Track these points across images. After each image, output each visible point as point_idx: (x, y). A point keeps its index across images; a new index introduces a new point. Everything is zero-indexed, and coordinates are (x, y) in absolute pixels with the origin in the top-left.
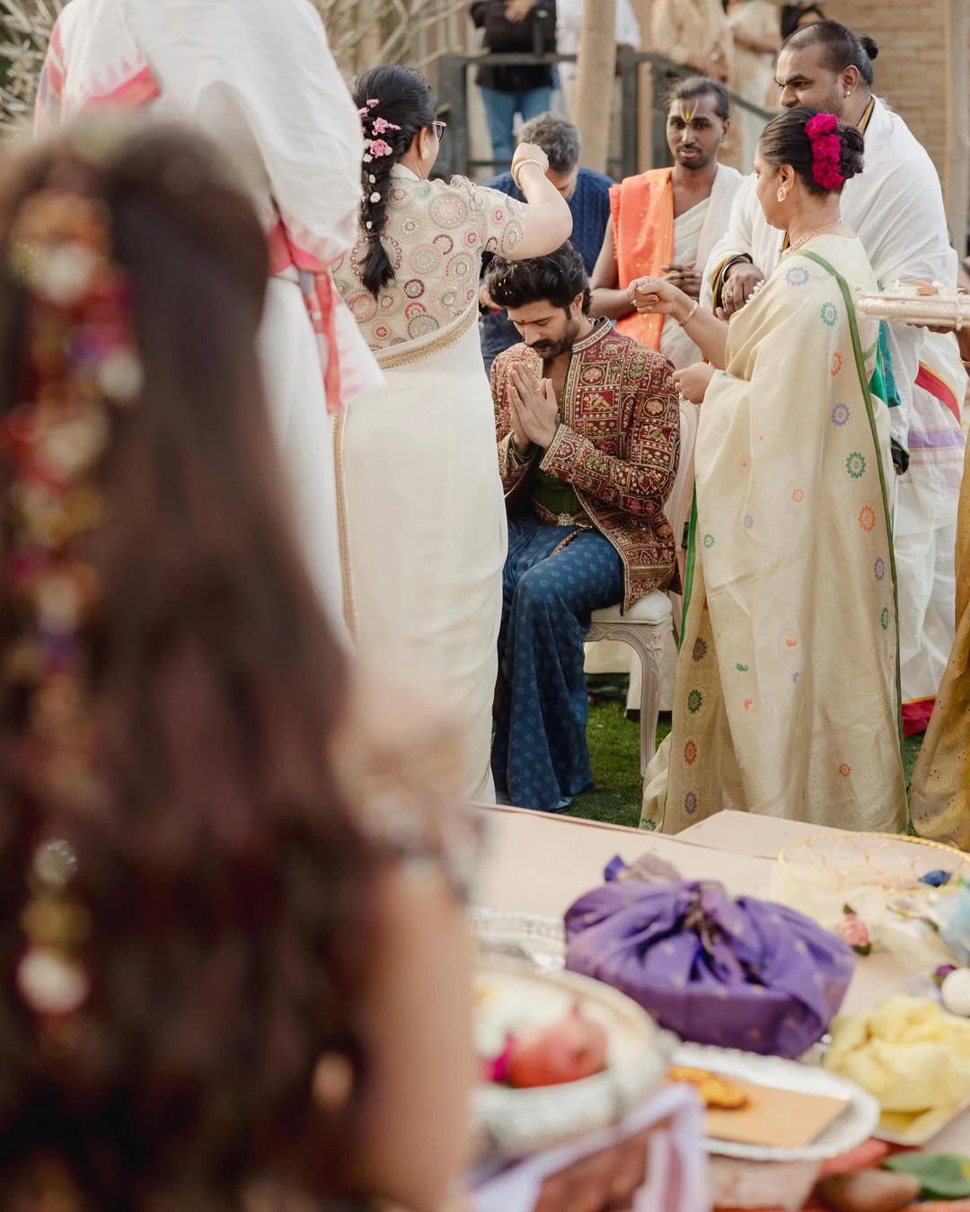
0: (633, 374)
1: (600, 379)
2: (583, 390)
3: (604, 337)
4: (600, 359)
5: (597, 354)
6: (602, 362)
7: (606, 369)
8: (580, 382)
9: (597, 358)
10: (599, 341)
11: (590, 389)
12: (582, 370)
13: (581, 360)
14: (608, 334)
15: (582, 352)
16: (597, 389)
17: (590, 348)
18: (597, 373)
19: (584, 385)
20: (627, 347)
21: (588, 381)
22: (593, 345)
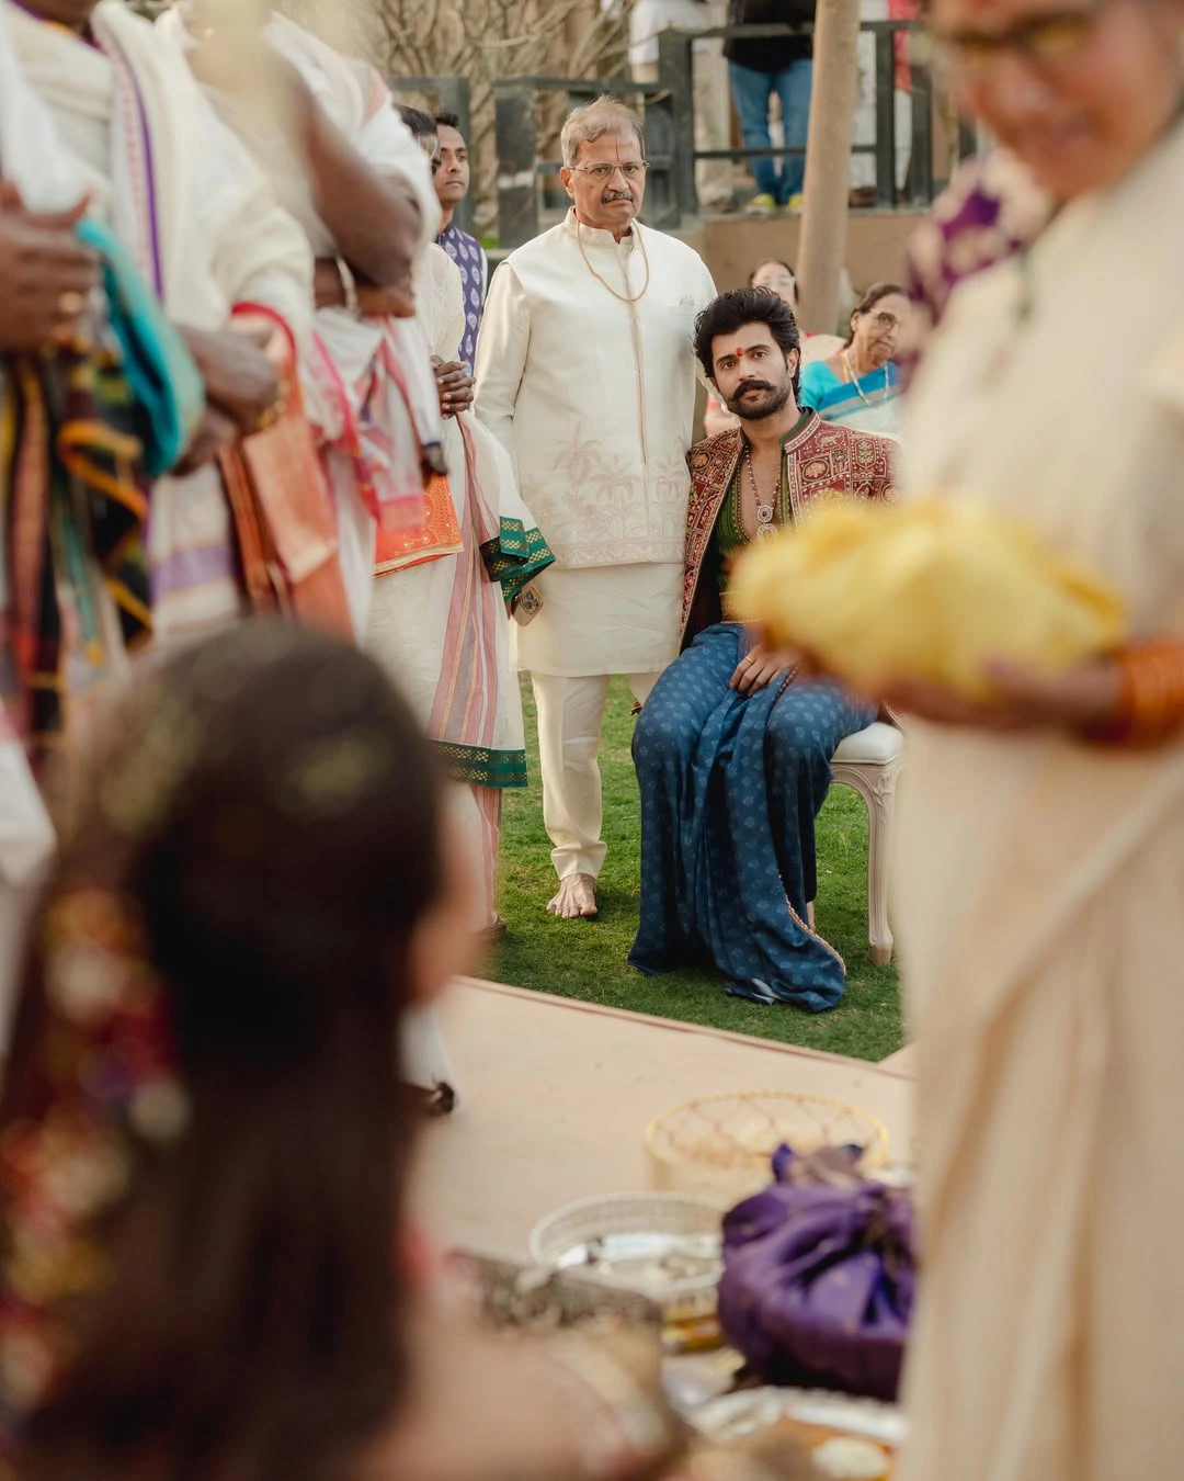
0: (862, 461)
1: (825, 472)
2: (809, 489)
3: (816, 432)
4: (819, 453)
5: (814, 449)
6: (822, 455)
7: (828, 461)
8: (803, 481)
9: (816, 453)
10: (813, 435)
11: (817, 485)
12: (802, 469)
13: (797, 459)
14: (820, 428)
15: (796, 450)
16: (824, 484)
17: (803, 445)
18: (821, 467)
19: (808, 483)
20: (846, 436)
21: (813, 477)
22: (807, 442)
